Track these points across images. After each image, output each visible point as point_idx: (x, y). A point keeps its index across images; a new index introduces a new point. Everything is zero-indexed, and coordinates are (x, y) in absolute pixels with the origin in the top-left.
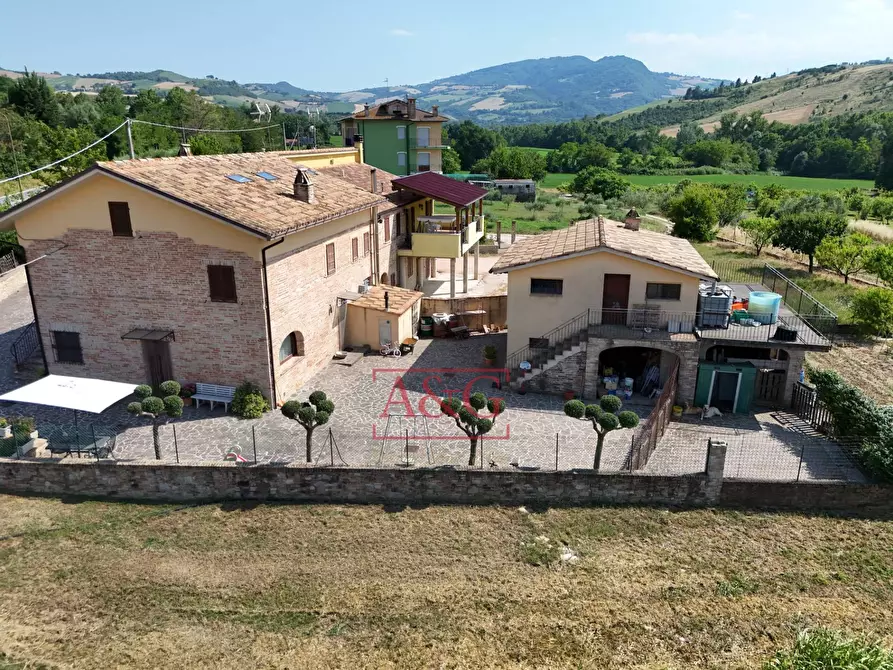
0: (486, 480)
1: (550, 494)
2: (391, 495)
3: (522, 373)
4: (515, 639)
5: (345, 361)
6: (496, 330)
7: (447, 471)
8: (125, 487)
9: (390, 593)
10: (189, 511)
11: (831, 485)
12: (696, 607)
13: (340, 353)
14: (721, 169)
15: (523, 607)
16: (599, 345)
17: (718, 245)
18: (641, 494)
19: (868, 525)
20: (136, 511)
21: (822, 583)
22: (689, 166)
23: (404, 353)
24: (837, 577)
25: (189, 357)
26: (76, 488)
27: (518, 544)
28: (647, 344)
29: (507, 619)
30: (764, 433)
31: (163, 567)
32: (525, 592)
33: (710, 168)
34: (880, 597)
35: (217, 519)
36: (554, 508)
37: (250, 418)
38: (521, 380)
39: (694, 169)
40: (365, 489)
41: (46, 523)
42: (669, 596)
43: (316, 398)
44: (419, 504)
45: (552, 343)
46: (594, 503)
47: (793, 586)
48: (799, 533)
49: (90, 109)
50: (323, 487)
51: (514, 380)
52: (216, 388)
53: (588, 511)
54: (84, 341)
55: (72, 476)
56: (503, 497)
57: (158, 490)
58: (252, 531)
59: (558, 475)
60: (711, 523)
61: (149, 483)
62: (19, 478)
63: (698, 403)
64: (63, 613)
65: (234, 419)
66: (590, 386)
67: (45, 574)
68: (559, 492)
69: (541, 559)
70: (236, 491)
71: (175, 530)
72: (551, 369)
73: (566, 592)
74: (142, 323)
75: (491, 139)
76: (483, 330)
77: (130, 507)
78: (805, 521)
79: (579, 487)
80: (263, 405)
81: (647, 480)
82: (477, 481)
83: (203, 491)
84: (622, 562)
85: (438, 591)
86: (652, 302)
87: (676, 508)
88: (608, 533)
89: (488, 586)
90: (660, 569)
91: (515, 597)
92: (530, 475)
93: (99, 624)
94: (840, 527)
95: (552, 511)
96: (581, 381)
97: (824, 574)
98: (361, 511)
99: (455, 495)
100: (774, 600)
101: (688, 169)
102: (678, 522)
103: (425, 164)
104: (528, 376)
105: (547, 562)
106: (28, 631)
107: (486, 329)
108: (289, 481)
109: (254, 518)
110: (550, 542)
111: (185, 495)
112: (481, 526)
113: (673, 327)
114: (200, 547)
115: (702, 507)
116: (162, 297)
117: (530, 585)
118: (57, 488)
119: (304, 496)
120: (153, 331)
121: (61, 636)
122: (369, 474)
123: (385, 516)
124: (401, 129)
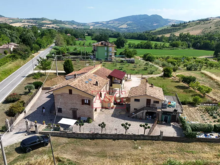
0: (128, 136)
1: (137, 138)
2: (114, 138)
3: (133, 115)
4: (132, 159)
5: (102, 111)
6: (128, 103)
7: (122, 134)
8: (76, 136)
9: (116, 153)
10: (86, 140)
11: (179, 137)
12: (156, 155)
13: (101, 109)
14: (179, 48)
15: (134, 155)
16: (146, 111)
17: (172, 79)
18: (151, 138)
19: (183, 144)
20: (78, 140)
21: (174, 153)
22: (171, 47)
23: (112, 109)
24: (177, 152)
25: (80, 113)
26: (69, 136)
27: (133, 146)
28: (153, 111)
29: (131, 157)
30: (171, 127)
31: (85, 148)
32: (134, 153)
33: (176, 48)
34: (182, 155)
35: (90, 141)
36: (138, 140)
37: (90, 123)
38: (133, 116)
39: (172, 48)
40: (110, 137)
41: (67, 142)
42: (153, 154)
43: (103, 123)
44: (118, 139)
45: (138, 109)
46: (144, 140)
47: (170, 153)
48: (173, 145)
49: (32, 34)
50: (104, 136)
51: (132, 116)
52: (84, 118)
53: (143, 141)
54: (62, 109)
55: (69, 134)
56: (130, 138)
57: (81, 136)
58: (95, 143)
59: (138, 135)
60: (160, 143)
61: (79, 136)
62: (61, 134)
63: (162, 121)
64: (75, 155)
65: (87, 123)
66: (144, 118)
67: (71, 149)
68: (139, 138)
69: (136, 148)
70: (92, 137)
71: (85, 143)
72: (138, 114)
73: (139, 153)
74: (72, 107)
75: (124, 40)
76: (125, 103)
77: (77, 139)
78: (174, 143)
79: (142, 137)
80: (92, 121)
81: (152, 136)
82: (127, 136)
83: (87, 137)
84: (147, 149)
85: (122, 153)
86: (154, 104)
87: (156, 140)
88: (145, 144)
89: (129, 152)
90: (152, 150)
91: (132, 154)
92: (134, 135)
93: (80, 156)
94: (179, 144)
95: (137, 141)
96: (143, 117)
97: (175, 151)
98: (110, 140)
99: (123, 138)
100: (167, 155)
101: (171, 48)
102: (156, 143)
103: (111, 55)
104: (134, 115)
105: (137, 149)
106: (72, 157)
107: (126, 103)
108: (100, 136)
109: (95, 141)
110: (137, 146)
111: (85, 137)
112: (128, 143)
113: (158, 108)
114: (89, 146)
115: (160, 140)
116: (76, 103)
117: (134, 152)
118: (67, 136)
119: (101, 138)
120: (74, 109)
121: (76, 158)
122: (111, 135)
123: (113, 141)
124: (106, 48)
